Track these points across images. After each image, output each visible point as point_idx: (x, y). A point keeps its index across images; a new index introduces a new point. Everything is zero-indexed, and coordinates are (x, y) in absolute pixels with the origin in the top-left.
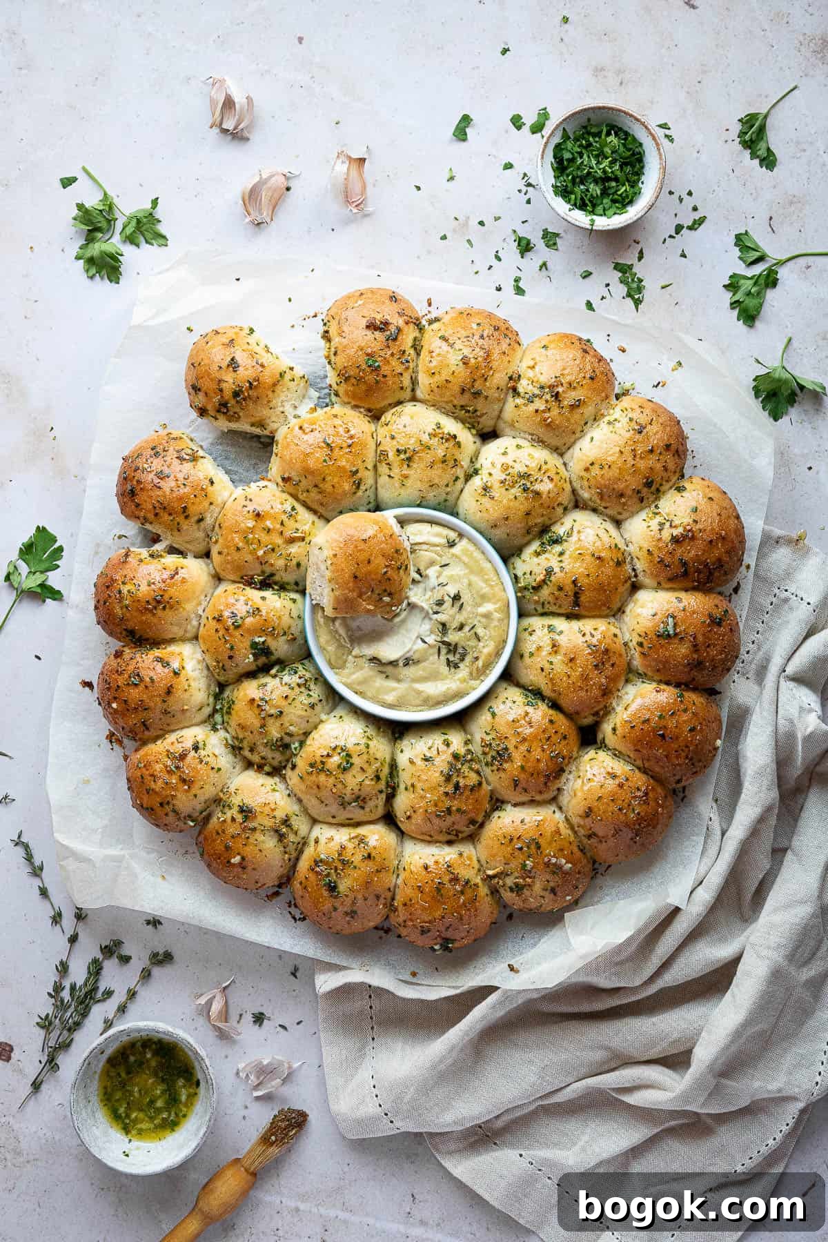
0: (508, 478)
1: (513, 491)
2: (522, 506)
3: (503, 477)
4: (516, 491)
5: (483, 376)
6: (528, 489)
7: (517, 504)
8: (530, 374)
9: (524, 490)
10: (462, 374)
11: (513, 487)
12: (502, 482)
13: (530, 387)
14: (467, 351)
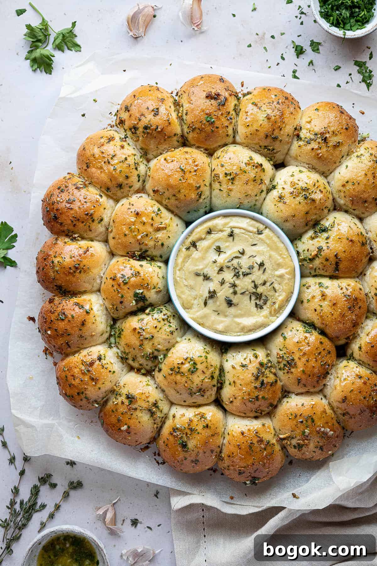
0: (295, 190)
1: (298, 199)
2: (303, 208)
3: (292, 190)
4: (300, 199)
5: (280, 127)
6: (308, 197)
7: (300, 207)
8: (308, 126)
9: (305, 198)
10: (267, 126)
11: (298, 196)
12: (291, 193)
13: (308, 134)
14: (269, 112)
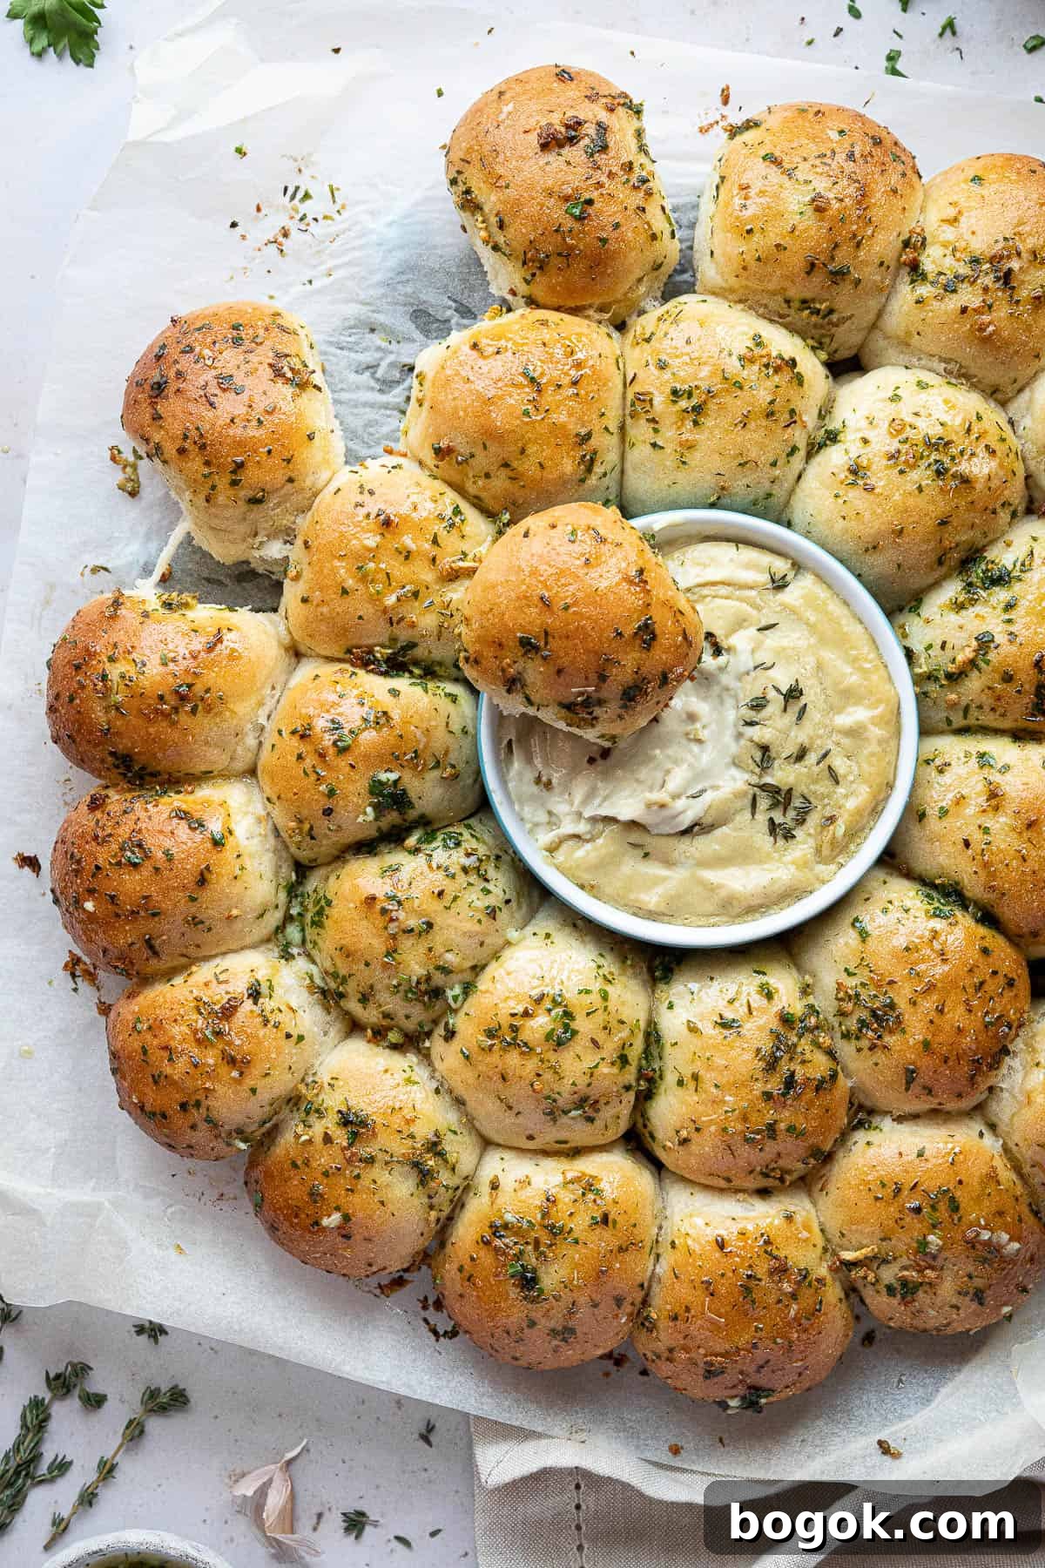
0: (904, 448)
1: (915, 475)
2: (932, 505)
3: (894, 445)
4: (921, 475)
5: (855, 236)
6: (947, 470)
7: (921, 502)
8: (949, 234)
9: (939, 473)
10: (813, 231)
11: (914, 466)
12: (892, 457)
13: (949, 261)
14: (821, 185)
